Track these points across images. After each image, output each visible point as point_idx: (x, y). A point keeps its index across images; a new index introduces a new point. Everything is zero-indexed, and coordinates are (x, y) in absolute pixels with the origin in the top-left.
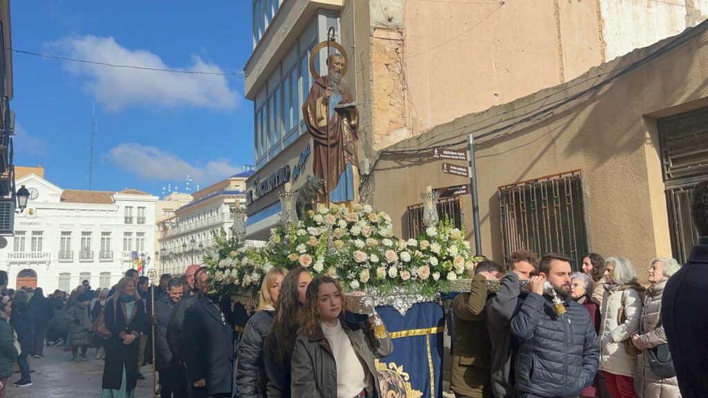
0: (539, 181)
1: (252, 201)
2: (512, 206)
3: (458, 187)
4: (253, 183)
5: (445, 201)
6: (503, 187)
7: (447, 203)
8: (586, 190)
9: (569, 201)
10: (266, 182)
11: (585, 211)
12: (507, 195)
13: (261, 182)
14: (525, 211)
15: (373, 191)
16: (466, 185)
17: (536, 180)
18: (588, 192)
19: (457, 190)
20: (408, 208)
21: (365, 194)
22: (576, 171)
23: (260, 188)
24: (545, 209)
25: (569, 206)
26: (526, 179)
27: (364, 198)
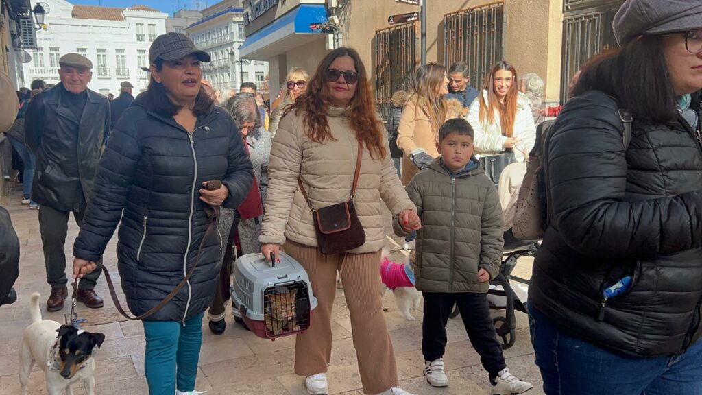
0: (475, 10)
1: (249, 23)
2: (454, 32)
3: (411, 15)
4: (249, 4)
5: (405, 26)
6: (448, 14)
7: (406, 28)
8: (506, 19)
9: (493, 29)
10: (259, 3)
11: (503, 37)
12: (451, 22)
13: (255, 3)
14: (462, 36)
15: (350, 15)
16: (418, 13)
17: (473, 9)
18: (508, 21)
19: (410, 17)
20: (377, 32)
21: (343, 18)
22: (500, 2)
23: (255, 9)
24: (476, 35)
25: (493, 32)
26: (465, 8)
27: (342, 22)
